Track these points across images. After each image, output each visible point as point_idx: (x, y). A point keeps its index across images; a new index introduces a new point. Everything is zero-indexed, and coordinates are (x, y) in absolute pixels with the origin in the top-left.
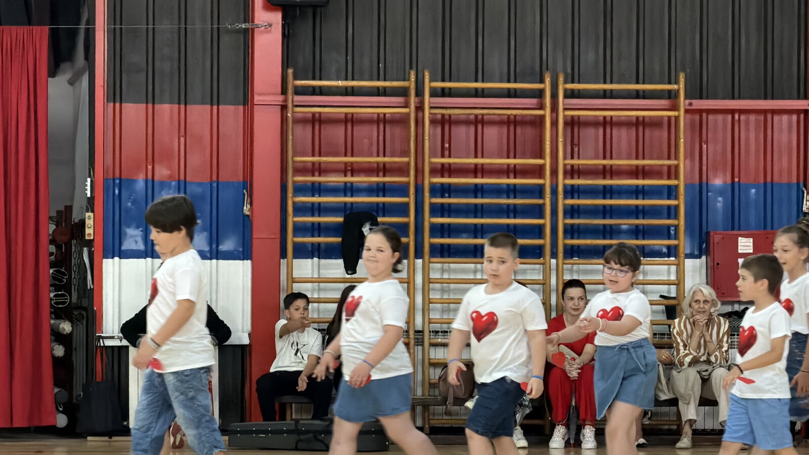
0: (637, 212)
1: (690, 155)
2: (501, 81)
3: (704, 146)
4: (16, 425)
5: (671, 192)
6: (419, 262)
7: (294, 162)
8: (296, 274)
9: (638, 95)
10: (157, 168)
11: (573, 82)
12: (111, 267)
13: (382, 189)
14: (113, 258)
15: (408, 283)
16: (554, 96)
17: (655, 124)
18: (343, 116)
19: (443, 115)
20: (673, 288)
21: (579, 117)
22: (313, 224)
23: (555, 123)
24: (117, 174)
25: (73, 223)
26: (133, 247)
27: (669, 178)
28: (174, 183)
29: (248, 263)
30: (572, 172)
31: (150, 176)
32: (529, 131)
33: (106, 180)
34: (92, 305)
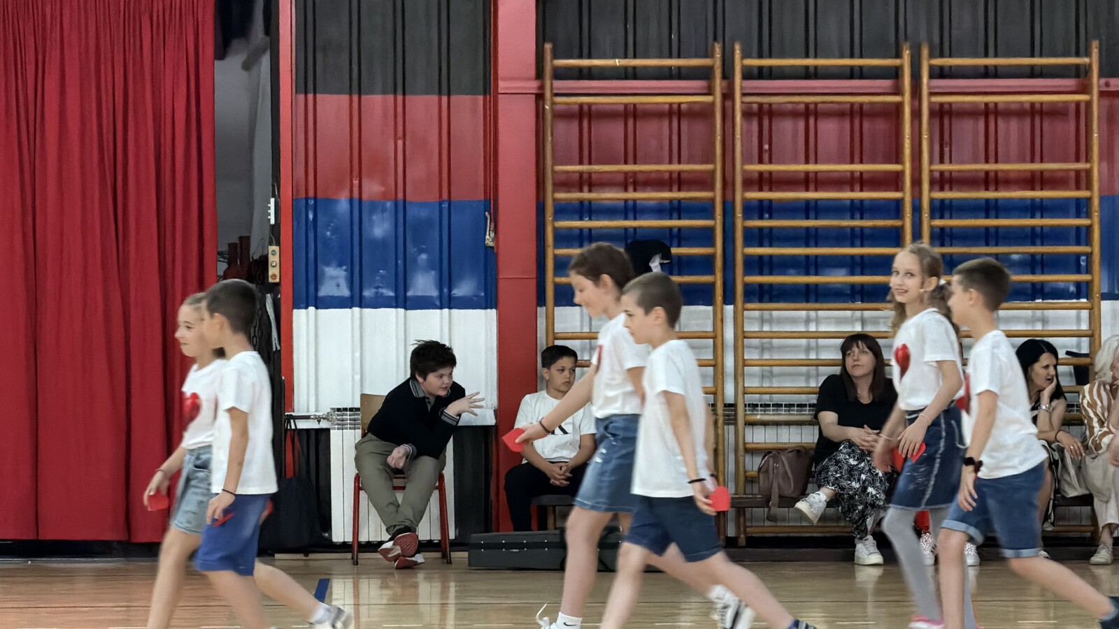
0: (1034, 236)
1: (1106, 156)
2: (842, 56)
5: (1081, 208)
6: (729, 309)
7: (554, 172)
8: (559, 327)
9: (1033, 72)
10: (365, 182)
11: (942, 55)
12: (303, 320)
13: (676, 209)
14: (306, 308)
15: (714, 338)
16: (916, 77)
17: (1056, 112)
18: (622, 108)
19: (761, 105)
20: (1085, 341)
21: (950, 104)
23: (916, 114)
24: (311, 194)
25: (251, 260)
26: (334, 292)
27: (1078, 188)
28: (389, 204)
29: (492, 313)
30: (941, 181)
31: (356, 195)
32: (881, 126)
33: (295, 200)
34: (279, 373)
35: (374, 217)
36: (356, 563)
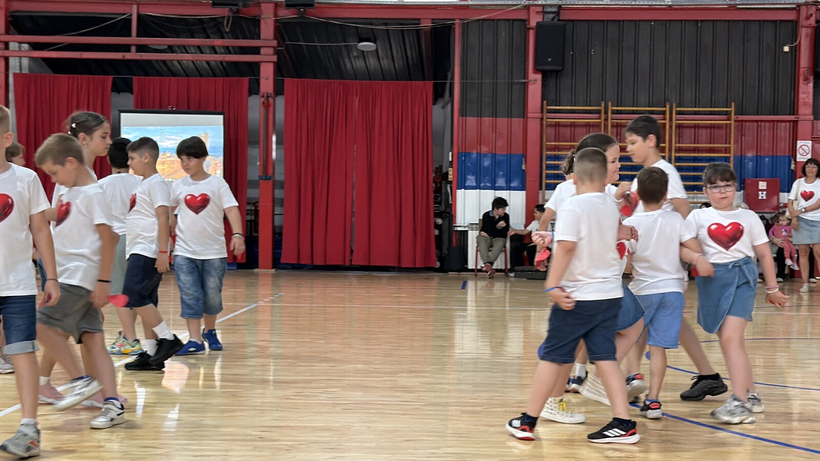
1: (736, 142)
2: (645, 107)
3: (743, 138)
4: (417, 266)
7: (546, 145)
10: (482, 147)
11: (680, 107)
12: (460, 193)
14: (461, 189)
16: (671, 114)
17: (720, 127)
22: (555, 174)
23: (671, 127)
24: (464, 150)
25: (443, 173)
26: (471, 184)
27: (726, 153)
28: (490, 155)
29: (524, 192)
30: (679, 150)
31: (479, 151)
33: (458, 153)
34: (451, 211)
35: (486, 159)
36: (476, 275)
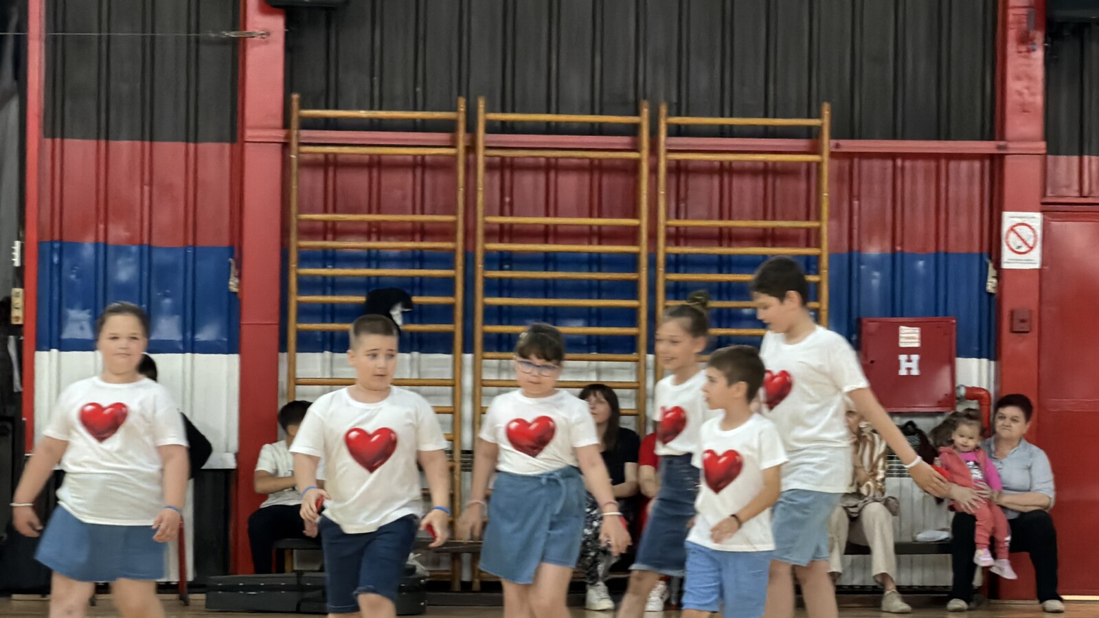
1: (835, 214)
2: (582, 112)
3: (856, 203)
5: (811, 264)
7: (299, 220)
8: (301, 372)
9: (767, 133)
10: (111, 227)
12: (46, 362)
13: (419, 259)
14: (48, 350)
17: (787, 171)
22: (324, 305)
24: (57, 237)
26: (78, 335)
27: (808, 245)
28: (134, 249)
29: (235, 358)
30: (677, 237)
31: (101, 239)
32: (620, 181)
33: (40, 243)
34: (20, 415)
35: (120, 262)
